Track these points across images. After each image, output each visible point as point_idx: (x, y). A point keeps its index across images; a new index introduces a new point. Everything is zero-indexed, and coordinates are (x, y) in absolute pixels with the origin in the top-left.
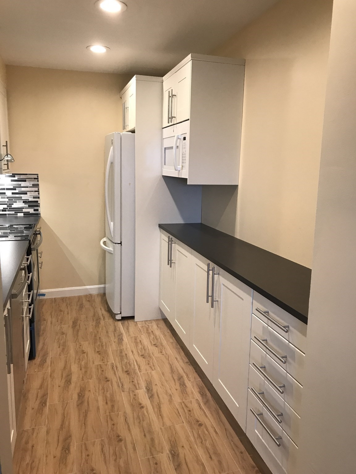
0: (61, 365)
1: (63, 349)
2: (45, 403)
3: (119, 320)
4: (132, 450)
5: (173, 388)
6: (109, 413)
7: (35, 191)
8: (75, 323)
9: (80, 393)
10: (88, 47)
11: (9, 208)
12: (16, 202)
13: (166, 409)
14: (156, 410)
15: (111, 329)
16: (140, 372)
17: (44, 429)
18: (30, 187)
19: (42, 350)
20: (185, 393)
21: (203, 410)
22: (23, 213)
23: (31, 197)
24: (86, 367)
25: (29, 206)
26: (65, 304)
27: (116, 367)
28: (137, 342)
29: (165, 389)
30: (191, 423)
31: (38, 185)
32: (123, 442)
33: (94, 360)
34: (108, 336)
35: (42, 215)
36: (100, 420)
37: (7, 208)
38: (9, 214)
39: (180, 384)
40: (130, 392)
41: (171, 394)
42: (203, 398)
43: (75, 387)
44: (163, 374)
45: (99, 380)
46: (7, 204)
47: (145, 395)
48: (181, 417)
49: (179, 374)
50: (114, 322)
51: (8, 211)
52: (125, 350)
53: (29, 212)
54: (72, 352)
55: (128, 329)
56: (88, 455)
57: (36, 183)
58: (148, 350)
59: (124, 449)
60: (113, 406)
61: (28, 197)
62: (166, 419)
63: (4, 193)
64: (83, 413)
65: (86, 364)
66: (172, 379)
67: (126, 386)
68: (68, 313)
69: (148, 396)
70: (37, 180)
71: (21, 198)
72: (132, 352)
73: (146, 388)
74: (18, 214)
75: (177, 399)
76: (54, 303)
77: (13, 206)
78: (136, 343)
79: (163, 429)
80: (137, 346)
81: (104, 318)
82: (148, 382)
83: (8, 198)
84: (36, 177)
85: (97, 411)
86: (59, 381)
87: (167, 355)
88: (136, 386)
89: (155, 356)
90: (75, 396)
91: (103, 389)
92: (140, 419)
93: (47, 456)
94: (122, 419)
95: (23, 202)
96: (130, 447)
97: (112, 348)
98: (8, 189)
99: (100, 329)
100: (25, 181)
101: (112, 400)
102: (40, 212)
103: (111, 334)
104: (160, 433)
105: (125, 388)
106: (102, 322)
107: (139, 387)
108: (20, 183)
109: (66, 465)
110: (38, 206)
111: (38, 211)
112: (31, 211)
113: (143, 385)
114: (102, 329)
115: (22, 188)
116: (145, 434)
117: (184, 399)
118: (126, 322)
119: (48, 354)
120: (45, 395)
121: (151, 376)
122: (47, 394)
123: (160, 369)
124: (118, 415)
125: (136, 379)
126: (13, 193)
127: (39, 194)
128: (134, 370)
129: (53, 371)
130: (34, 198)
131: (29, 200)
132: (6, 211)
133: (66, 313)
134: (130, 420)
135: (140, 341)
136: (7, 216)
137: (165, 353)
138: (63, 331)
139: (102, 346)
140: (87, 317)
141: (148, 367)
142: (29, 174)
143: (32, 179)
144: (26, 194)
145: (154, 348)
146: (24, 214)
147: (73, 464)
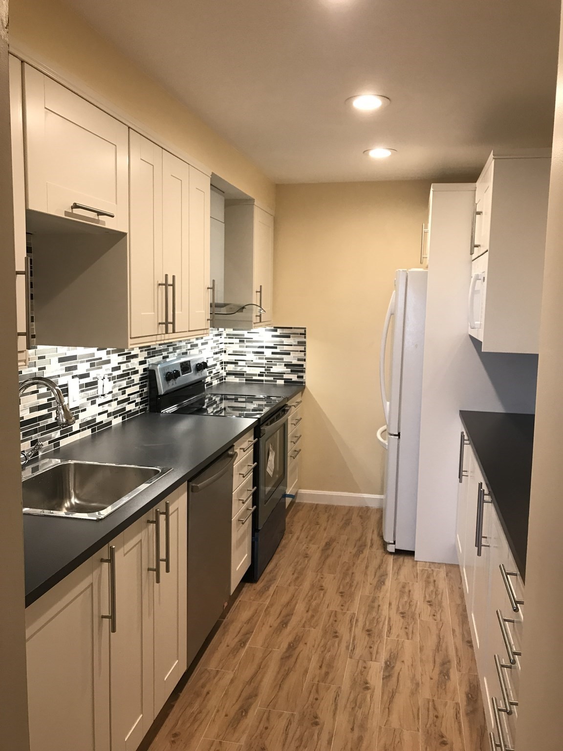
0: (285, 599)
1: (297, 578)
2: (245, 643)
3: (391, 553)
4: (327, 742)
5: (428, 673)
6: (318, 681)
7: (301, 351)
8: (328, 545)
9: (291, 643)
10: (365, 152)
11: (267, 373)
12: (276, 365)
13: (401, 701)
14: (386, 698)
15: (375, 563)
16: (388, 636)
17: (229, 676)
18: (294, 345)
19: (271, 572)
20: (441, 688)
21: (459, 723)
22: (283, 381)
23: (295, 359)
24: (316, 610)
25: (292, 371)
26: (326, 515)
27: (357, 620)
28: (404, 590)
29: (413, 671)
30: (431, 735)
31: (305, 343)
32: (318, 727)
33: (330, 603)
34: (366, 574)
35: (307, 384)
36: (303, 687)
37: (265, 373)
38: (266, 381)
39: (441, 672)
40: (361, 661)
41: (420, 683)
42: (468, 704)
43: (290, 634)
44: (421, 649)
45: (325, 632)
46: (265, 367)
47: (380, 672)
48: (419, 721)
49: (447, 656)
50: (384, 554)
51: (266, 376)
52: (380, 598)
53: (291, 379)
54: (306, 585)
55: (399, 569)
56: (266, 728)
57: (302, 340)
58: (416, 606)
59: (316, 737)
60: (327, 674)
61: (292, 359)
62: (394, 718)
63: (263, 353)
64: (285, 670)
65: (318, 605)
66: (431, 659)
67: (358, 652)
68: (325, 529)
69: (383, 675)
70: (304, 336)
71: (282, 359)
72: (390, 604)
73: (386, 663)
74: (278, 381)
75: (426, 693)
76: (314, 511)
77: (272, 370)
78: (402, 592)
79: (383, 730)
80: (401, 596)
81: (372, 546)
82: (392, 654)
83: (266, 359)
84: (302, 331)
85: (304, 674)
86: (273, 620)
87: (441, 622)
88: (371, 655)
89: (422, 619)
90: (284, 646)
91: (325, 646)
92: (356, 704)
93: (218, 711)
94: (331, 695)
95: (285, 365)
96: (325, 737)
97: (363, 592)
98: (267, 347)
99: (360, 560)
100: (289, 337)
101: (330, 666)
102: (305, 380)
103: (371, 570)
104: (376, 733)
105: (355, 654)
106: (367, 552)
107: (376, 658)
108: (283, 339)
109: (235, 729)
110: (303, 372)
111: (303, 378)
112: (294, 377)
113: (384, 656)
114: (362, 562)
115: (284, 346)
116: (353, 727)
117: (436, 696)
118: (401, 559)
119: (275, 580)
120: (249, 633)
121: (402, 647)
122: (252, 632)
123: (420, 639)
124: (328, 688)
125: (376, 646)
126: (273, 353)
127: (305, 355)
128: (380, 632)
129: (271, 605)
130: (299, 360)
131: (291, 362)
132: (262, 376)
133: (322, 528)
134: (342, 702)
135: (410, 591)
136: (264, 382)
137: (439, 619)
138: (309, 553)
139: (351, 586)
140: (348, 539)
141: (402, 633)
142: (295, 328)
143: (298, 334)
144: (289, 354)
145: (426, 605)
146: (285, 382)
147: (243, 732)
